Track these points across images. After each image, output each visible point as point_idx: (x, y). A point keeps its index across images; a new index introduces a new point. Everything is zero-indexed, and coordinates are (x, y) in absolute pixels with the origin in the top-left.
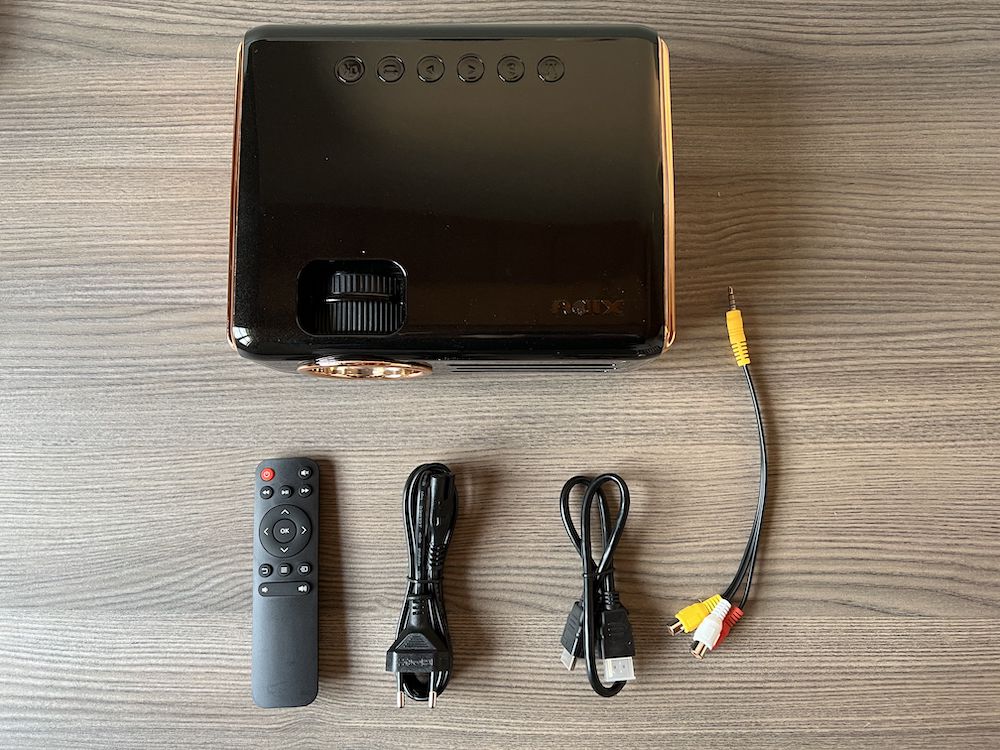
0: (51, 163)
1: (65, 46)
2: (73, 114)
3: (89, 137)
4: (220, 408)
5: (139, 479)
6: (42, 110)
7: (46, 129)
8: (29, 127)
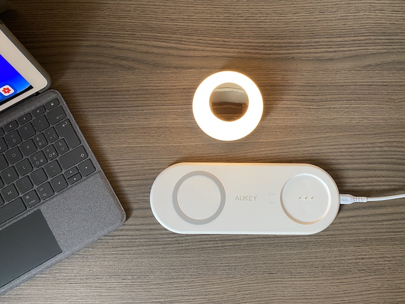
0: (128, 126)
1: (131, 62)
2: (138, 99)
3: (147, 111)
4: (224, 256)
5: (184, 296)
6: (122, 97)
7: (125, 107)
8: (115, 106)
